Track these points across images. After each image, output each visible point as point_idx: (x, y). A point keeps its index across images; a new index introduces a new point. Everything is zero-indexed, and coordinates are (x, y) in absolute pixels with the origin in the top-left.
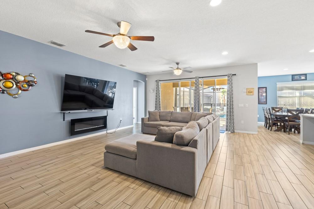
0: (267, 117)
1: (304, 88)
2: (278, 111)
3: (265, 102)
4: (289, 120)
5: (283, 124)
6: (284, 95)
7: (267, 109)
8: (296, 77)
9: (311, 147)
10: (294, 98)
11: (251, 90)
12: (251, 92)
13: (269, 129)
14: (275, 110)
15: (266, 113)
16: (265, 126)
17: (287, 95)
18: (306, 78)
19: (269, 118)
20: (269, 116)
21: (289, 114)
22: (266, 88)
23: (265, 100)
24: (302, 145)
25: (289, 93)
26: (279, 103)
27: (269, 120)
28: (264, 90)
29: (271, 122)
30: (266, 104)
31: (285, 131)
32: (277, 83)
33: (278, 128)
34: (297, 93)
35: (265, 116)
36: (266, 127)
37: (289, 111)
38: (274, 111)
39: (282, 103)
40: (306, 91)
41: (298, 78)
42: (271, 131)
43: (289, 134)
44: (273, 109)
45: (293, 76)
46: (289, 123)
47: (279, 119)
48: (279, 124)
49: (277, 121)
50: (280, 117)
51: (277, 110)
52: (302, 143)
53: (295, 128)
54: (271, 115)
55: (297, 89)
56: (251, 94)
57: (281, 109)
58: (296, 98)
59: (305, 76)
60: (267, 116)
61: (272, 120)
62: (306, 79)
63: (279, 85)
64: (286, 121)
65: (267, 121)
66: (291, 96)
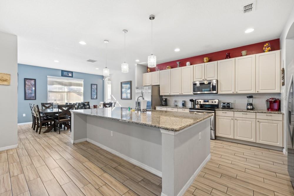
0: (35, 117)
1: (70, 84)
2: (48, 108)
3: (33, 97)
4: (60, 118)
5: (53, 122)
6: (55, 90)
7: (35, 107)
8: (65, 73)
9: (82, 147)
10: (63, 93)
11: (5, 77)
12: (6, 80)
13: (37, 131)
14: (45, 106)
15: (34, 112)
16: (32, 128)
17: (58, 90)
18: (72, 75)
19: (37, 118)
20: (37, 115)
21: (60, 111)
22: (35, 80)
23: (33, 95)
24: (73, 146)
25: (59, 88)
26: (50, 99)
27: (38, 120)
28: (33, 82)
29: (39, 122)
30: (35, 99)
31: (55, 131)
32: (48, 76)
33: (48, 128)
34: (66, 89)
35: (33, 115)
36: (34, 129)
37: (60, 107)
38: (44, 108)
39: (53, 98)
40: (72, 87)
41: (67, 74)
42: (40, 133)
43: (60, 133)
44: (43, 105)
45: (62, 71)
46: (60, 120)
47: (49, 116)
48: (49, 123)
49: (48, 119)
50: (50, 115)
51: (47, 106)
52: (72, 143)
53: (65, 125)
54: (39, 113)
55: (65, 85)
56: (5, 83)
57: (51, 104)
58: (65, 93)
59: (71, 73)
60: (35, 115)
61: (41, 120)
62: (72, 77)
63: (50, 79)
64: (57, 118)
65: (35, 121)
66: (61, 91)
